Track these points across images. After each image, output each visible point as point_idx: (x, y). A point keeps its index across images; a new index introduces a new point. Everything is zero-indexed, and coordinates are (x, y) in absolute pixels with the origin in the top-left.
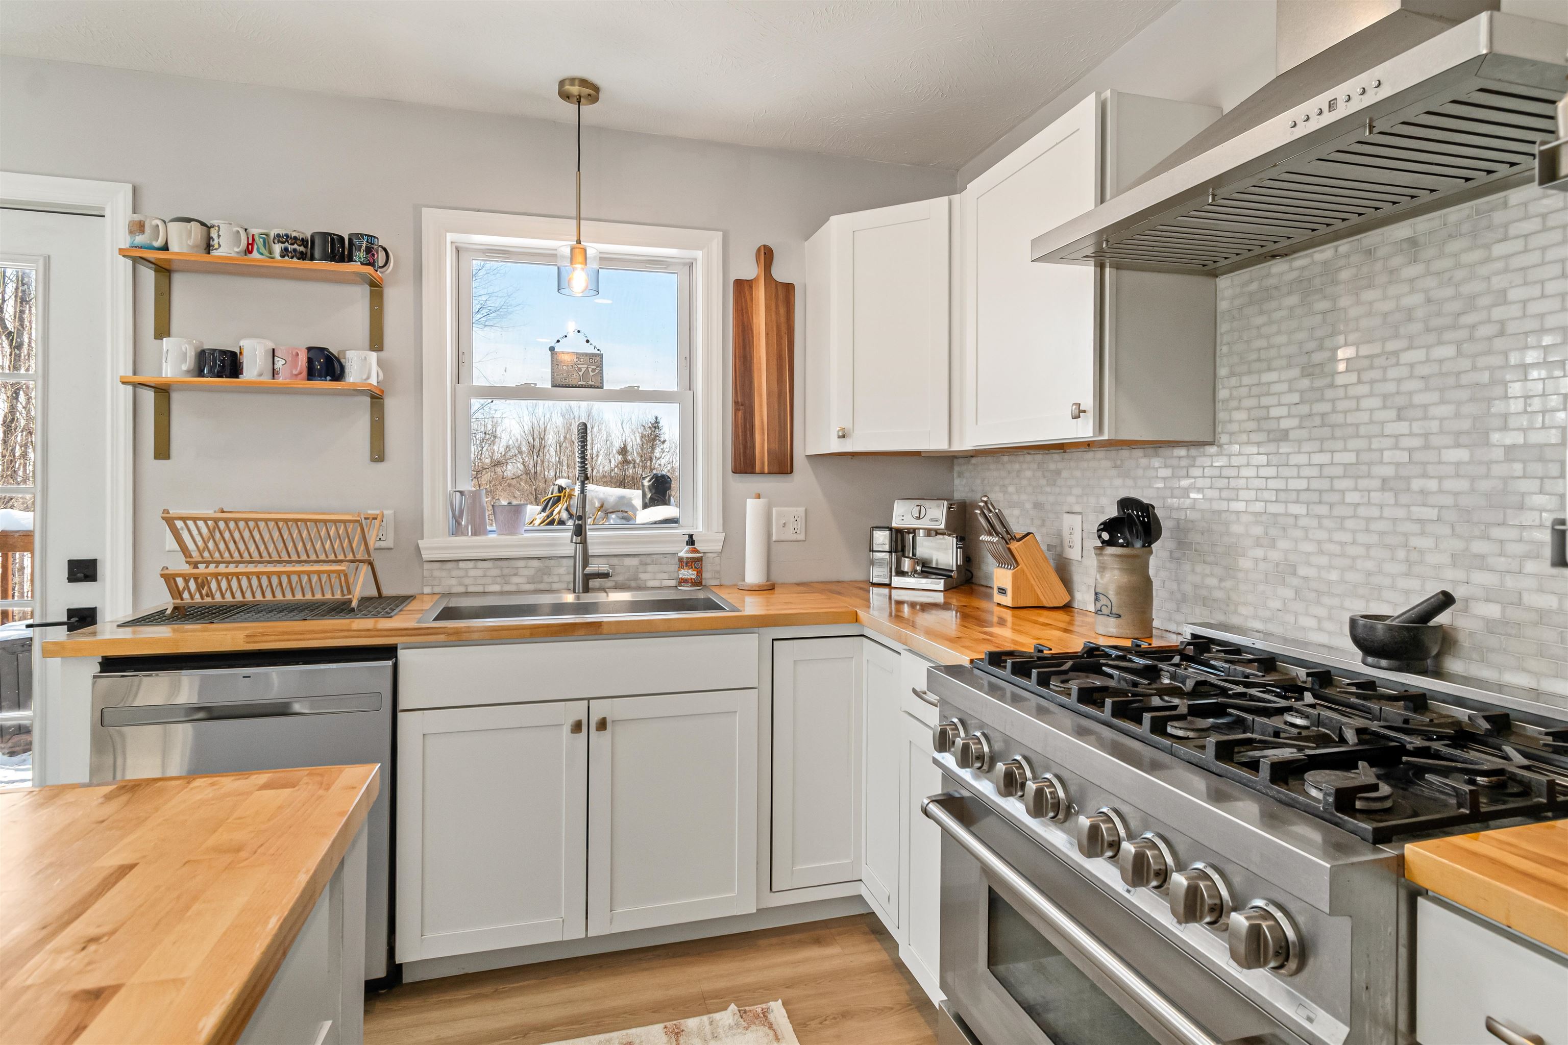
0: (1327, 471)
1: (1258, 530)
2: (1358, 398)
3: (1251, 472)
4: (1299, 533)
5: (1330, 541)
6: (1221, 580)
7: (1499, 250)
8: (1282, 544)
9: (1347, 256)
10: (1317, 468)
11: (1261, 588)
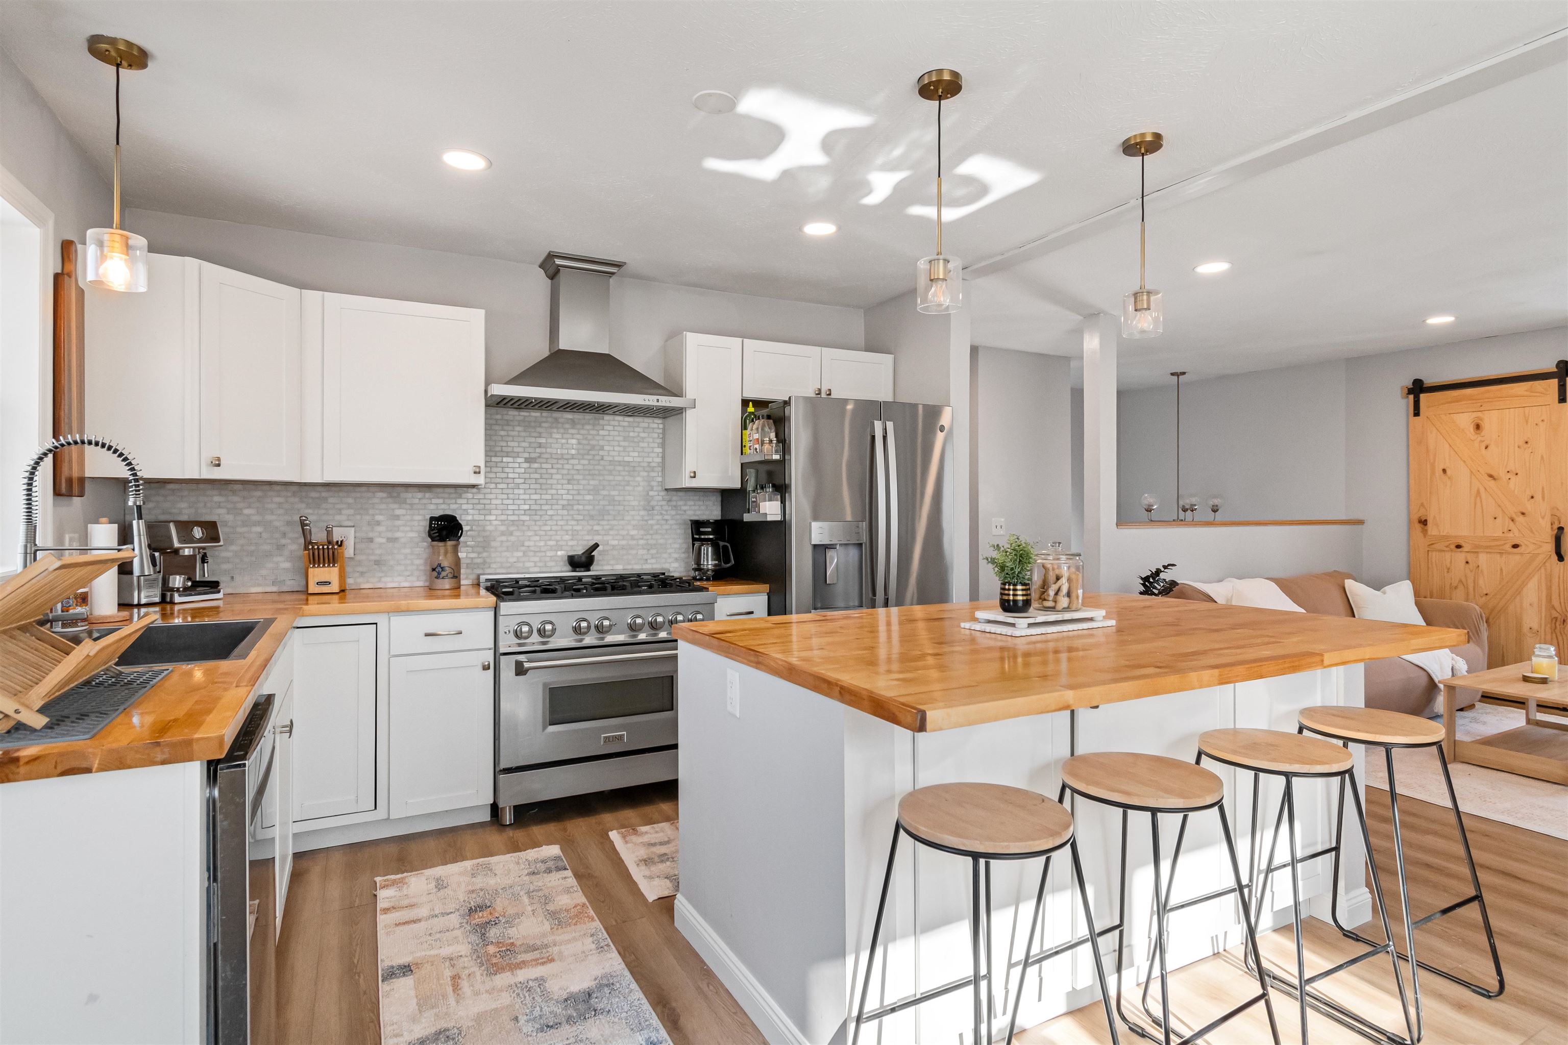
0: (538, 502)
1: (503, 528)
2: (552, 474)
3: (499, 502)
4: (525, 528)
5: (541, 530)
6: (479, 553)
7: (601, 432)
8: (517, 533)
9: (546, 417)
10: (534, 501)
11: (506, 553)
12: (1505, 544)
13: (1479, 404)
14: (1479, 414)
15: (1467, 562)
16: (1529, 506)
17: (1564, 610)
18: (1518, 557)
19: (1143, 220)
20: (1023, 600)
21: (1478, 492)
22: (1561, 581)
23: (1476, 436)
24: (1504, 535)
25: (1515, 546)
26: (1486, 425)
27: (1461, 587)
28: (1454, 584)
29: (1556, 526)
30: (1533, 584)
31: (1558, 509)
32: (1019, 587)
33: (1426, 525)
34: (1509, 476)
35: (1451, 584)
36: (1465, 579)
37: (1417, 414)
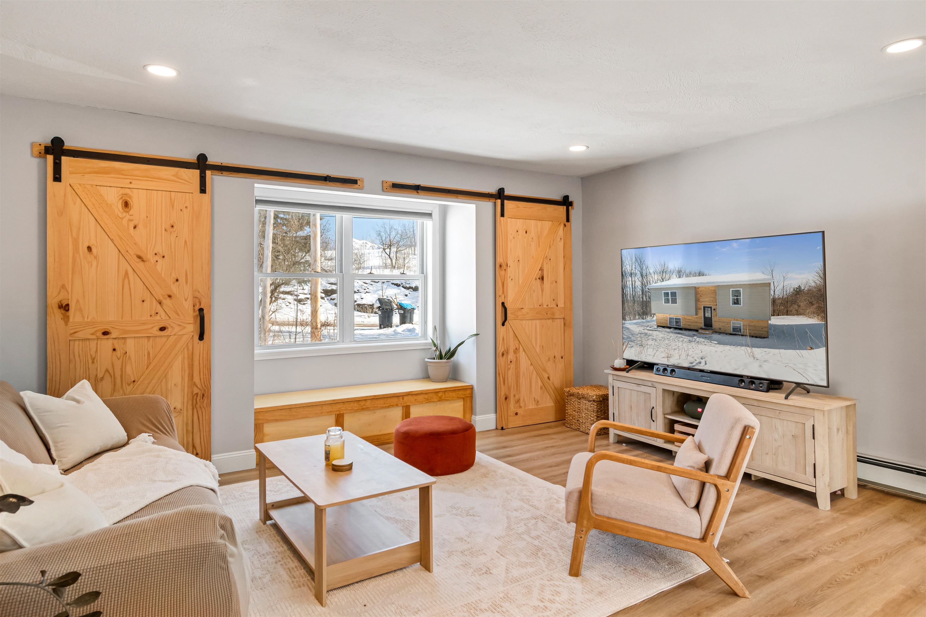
12: (153, 327)
13: (129, 181)
14: (127, 191)
15: (114, 350)
16: (174, 289)
17: (203, 386)
18: (164, 340)
21: (126, 273)
22: (201, 358)
23: (124, 214)
24: (151, 318)
25: (162, 329)
26: (134, 203)
27: (107, 378)
28: (100, 376)
29: (197, 308)
30: (178, 364)
31: (199, 292)
33: (68, 310)
34: (156, 258)
35: (97, 375)
36: (113, 366)
37: (57, 178)
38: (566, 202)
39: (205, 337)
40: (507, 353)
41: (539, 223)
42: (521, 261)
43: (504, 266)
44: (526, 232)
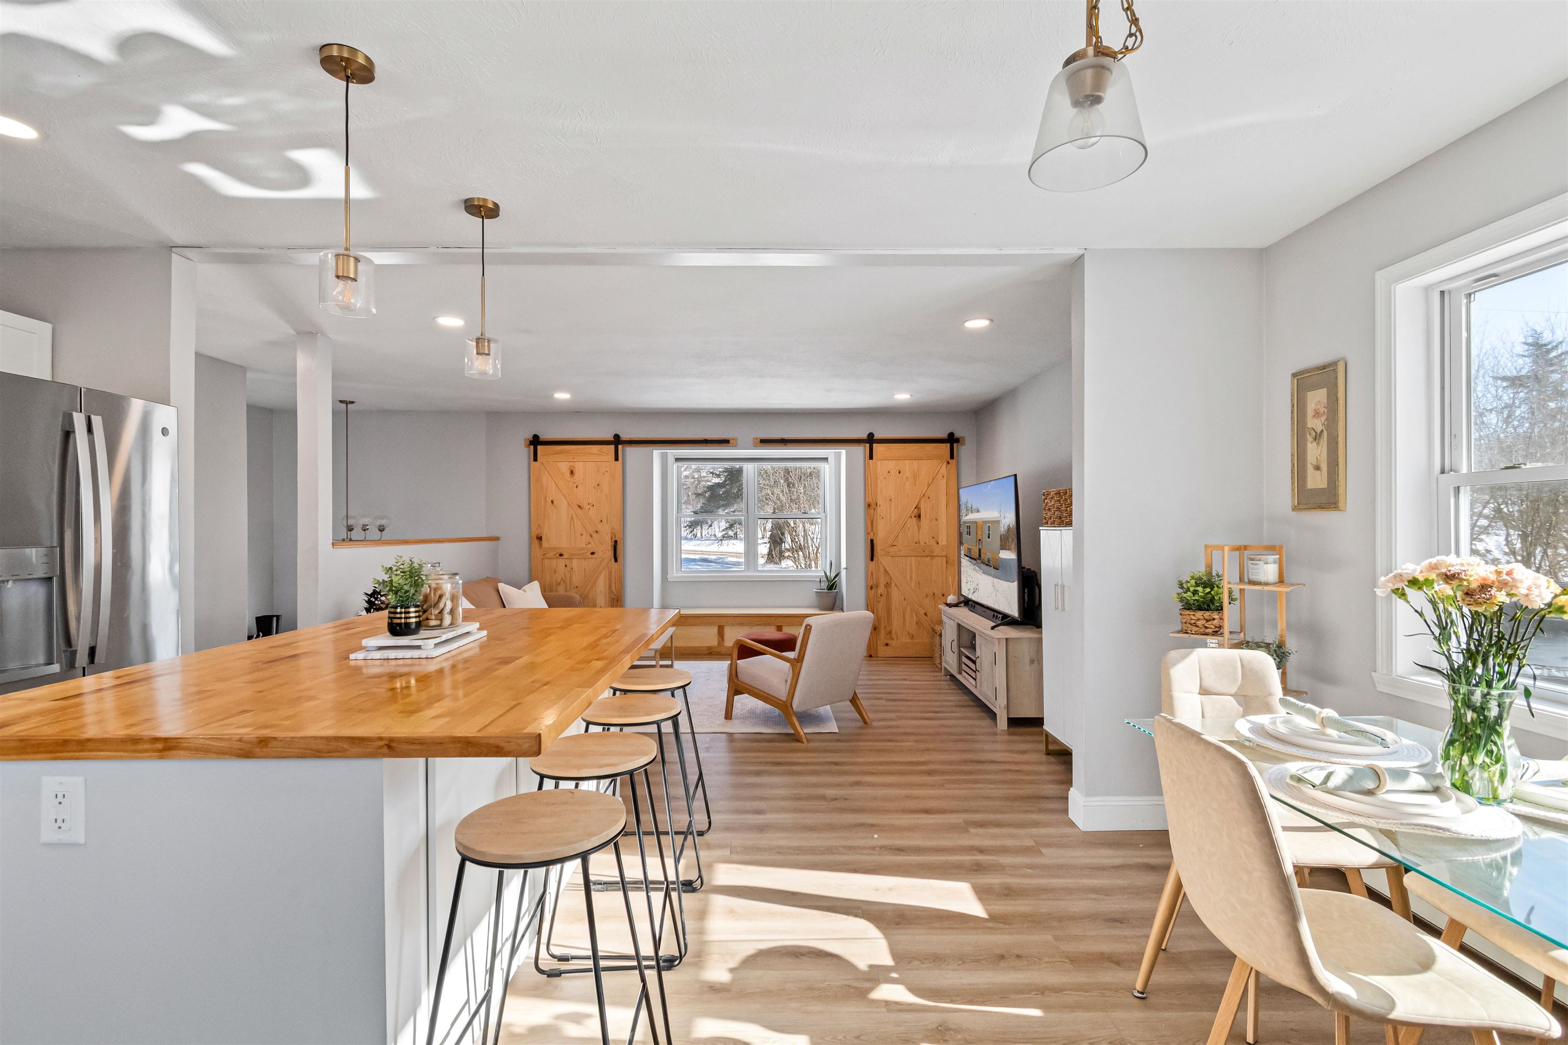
12: (587, 552)
13: (573, 457)
14: (572, 463)
15: (566, 566)
16: (600, 527)
17: (618, 594)
18: (594, 560)
19: (483, 275)
20: (416, 622)
21: (572, 518)
22: (616, 575)
23: (571, 478)
24: (586, 546)
25: (593, 553)
26: (576, 471)
27: (561, 583)
28: (559, 581)
29: (614, 540)
30: (602, 577)
31: (615, 530)
32: (412, 609)
33: (541, 540)
34: (589, 506)
35: (555, 582)
36: (565, 576)
37: (535, 459)
38: (952, 440)
39: (618, 560)
40: (877, 587)
41: (915, 463)
42: (893, 500)
43: (873, 506)
44: (899, 472)
